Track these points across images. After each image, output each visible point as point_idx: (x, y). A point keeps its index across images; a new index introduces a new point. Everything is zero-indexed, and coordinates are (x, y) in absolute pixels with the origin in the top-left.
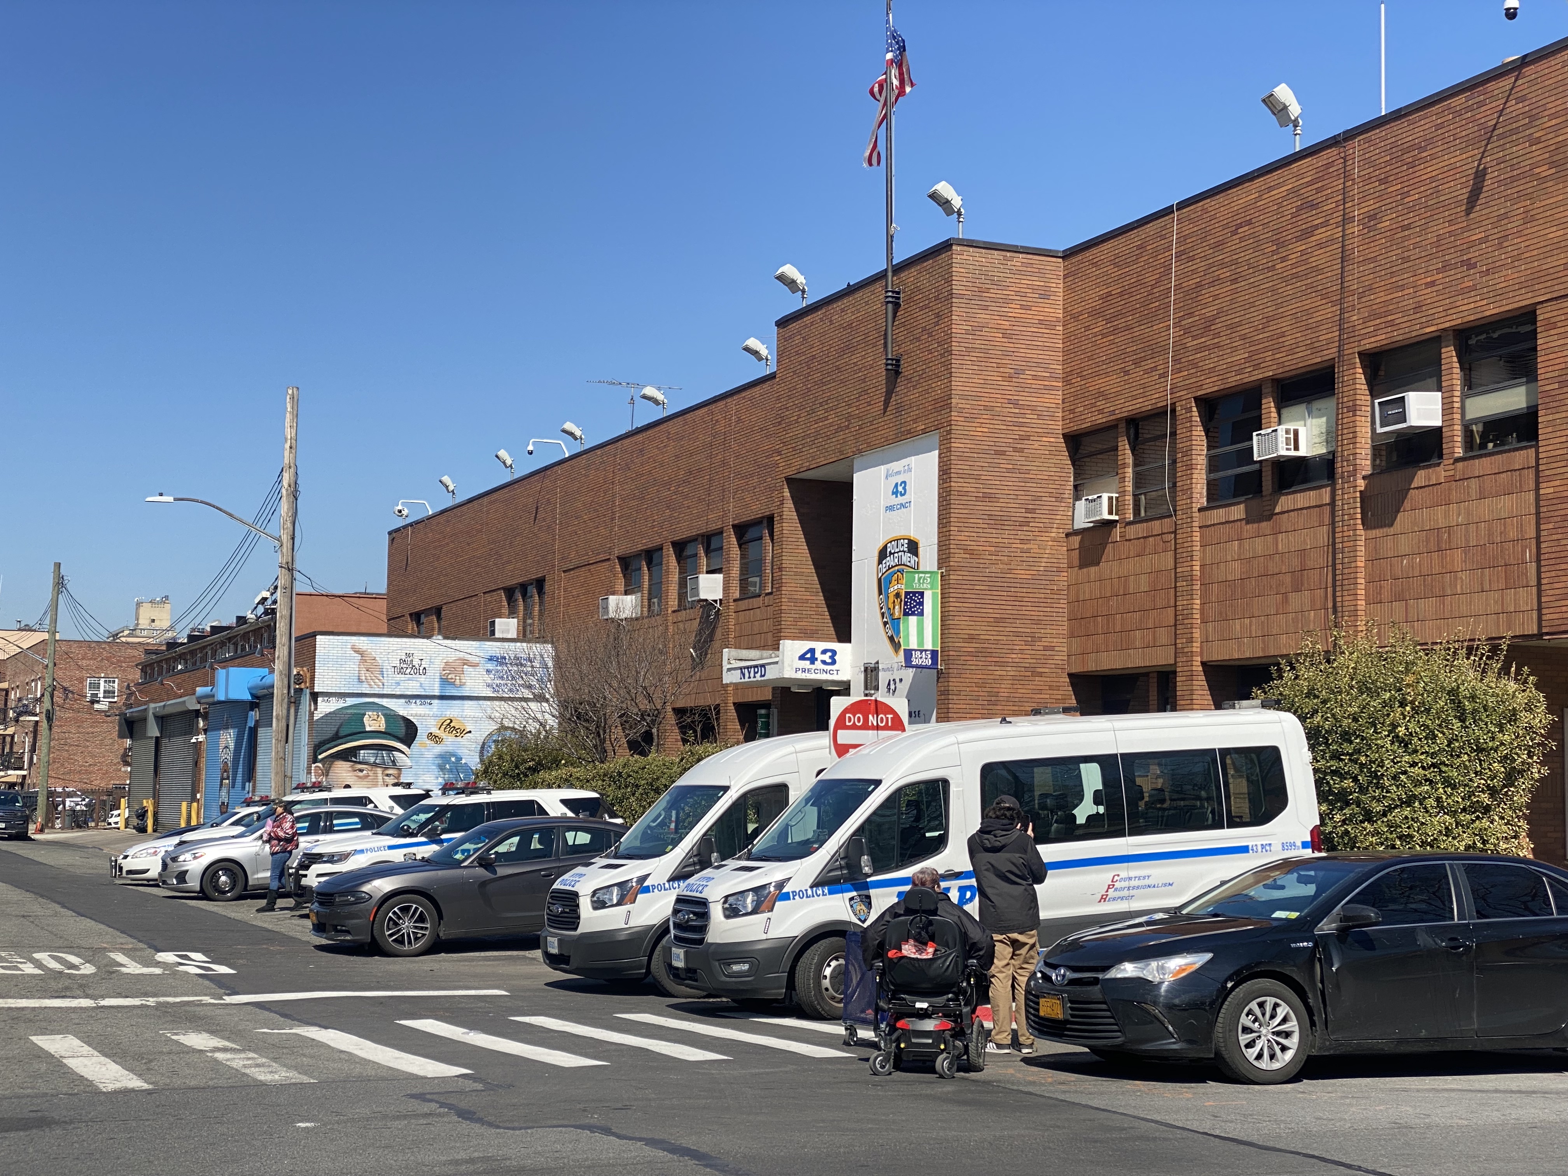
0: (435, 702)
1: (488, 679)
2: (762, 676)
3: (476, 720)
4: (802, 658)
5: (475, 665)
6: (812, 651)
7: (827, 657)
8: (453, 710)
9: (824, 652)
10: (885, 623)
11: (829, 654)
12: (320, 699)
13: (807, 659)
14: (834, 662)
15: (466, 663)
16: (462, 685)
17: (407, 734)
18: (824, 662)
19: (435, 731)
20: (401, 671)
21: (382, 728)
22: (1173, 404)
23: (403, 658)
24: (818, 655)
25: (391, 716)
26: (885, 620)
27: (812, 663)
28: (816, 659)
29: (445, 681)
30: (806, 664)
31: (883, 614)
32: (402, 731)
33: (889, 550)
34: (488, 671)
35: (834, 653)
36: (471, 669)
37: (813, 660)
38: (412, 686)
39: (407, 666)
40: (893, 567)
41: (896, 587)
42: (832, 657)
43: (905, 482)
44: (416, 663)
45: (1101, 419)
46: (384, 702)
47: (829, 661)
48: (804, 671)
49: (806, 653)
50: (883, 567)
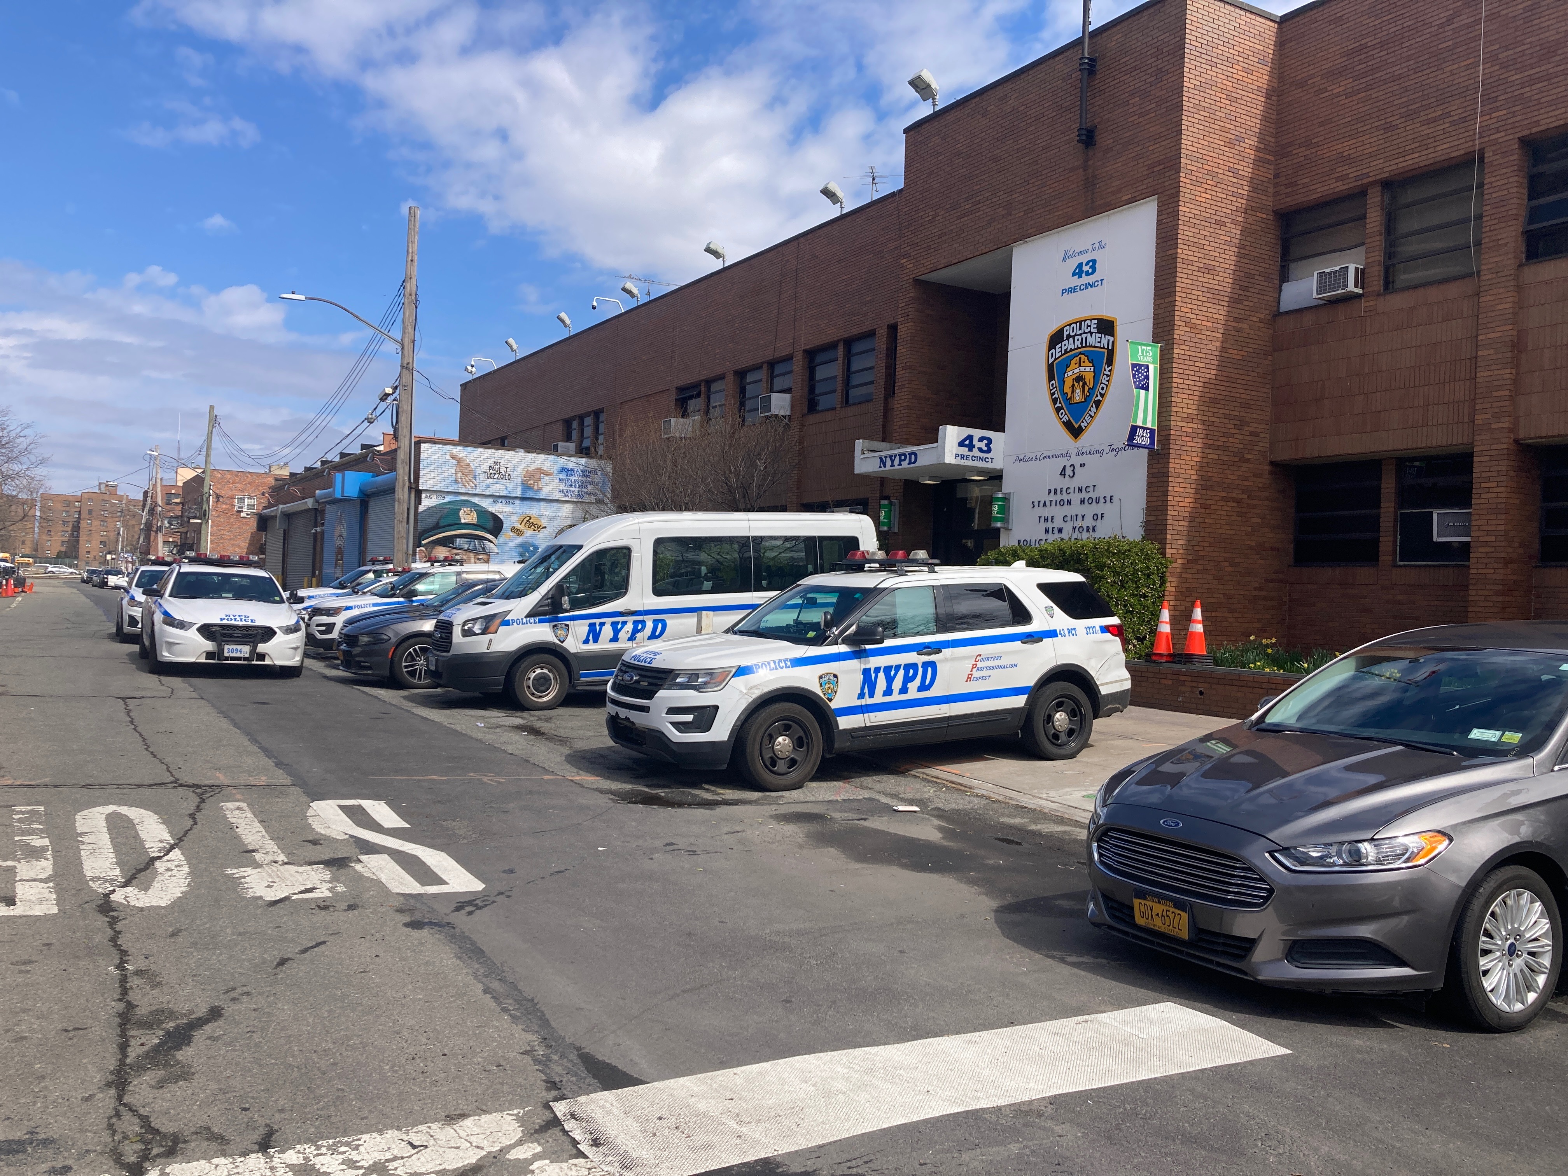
0: (518, 502)
1: (561, 486)
2: (910, 463)
3: (550, 518)
4: (961, 444)
5: (550, 475)
6: (970, 438)
7: (983, 445)
8: (532, 510)
9: (981, 439)
10: (1058, 410)
11: (985, 442)
12: (423, 495)
13: (965, 446)
14: (989, 451)
15: (542, 472)
16: (539, 490)
17: (494, 526)
18: (980, 450)
19: (517, 525)
20: (490, 476)
21: (475, 521)
22: (1482, 151)
23: (492, 465)
24: (975, 442)
25: (482, 512)
26: (1058, 405)
27: (970, 450)
28: (974, 446)
29: (525, 486)
30: (964, 451)
31: (1055, 401)
32: (490, 524)
33: (1066, 334)
34: (560, 480)
35: (990, 441)
36: (546, 477)
37: (971, 447)
38: (499, 489)
39: (495, 472)
40: (1071, 350)
41: (1077, 371)
42: (988, 445)
43: (1094, 262)
44: (502, 470)
45: (1340, 187)
46: (476, 500)
47: (985, 449)
48: (963, 457)
49: (965, 440)
50: (1057, 352)
